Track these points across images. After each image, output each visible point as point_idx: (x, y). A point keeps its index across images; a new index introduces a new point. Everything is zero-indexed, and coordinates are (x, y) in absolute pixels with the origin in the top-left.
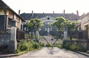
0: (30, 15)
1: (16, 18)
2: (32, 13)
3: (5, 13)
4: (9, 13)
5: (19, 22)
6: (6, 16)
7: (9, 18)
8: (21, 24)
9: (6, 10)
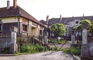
0: (58, 20)
1: (32, 24)
2: (60, 17)
3: (19, 20)
4: (23, 20)
5: (37, 27)
6: (20, 22)
7: (23, 24)
8: (39, 29)
9: (19, 18)
